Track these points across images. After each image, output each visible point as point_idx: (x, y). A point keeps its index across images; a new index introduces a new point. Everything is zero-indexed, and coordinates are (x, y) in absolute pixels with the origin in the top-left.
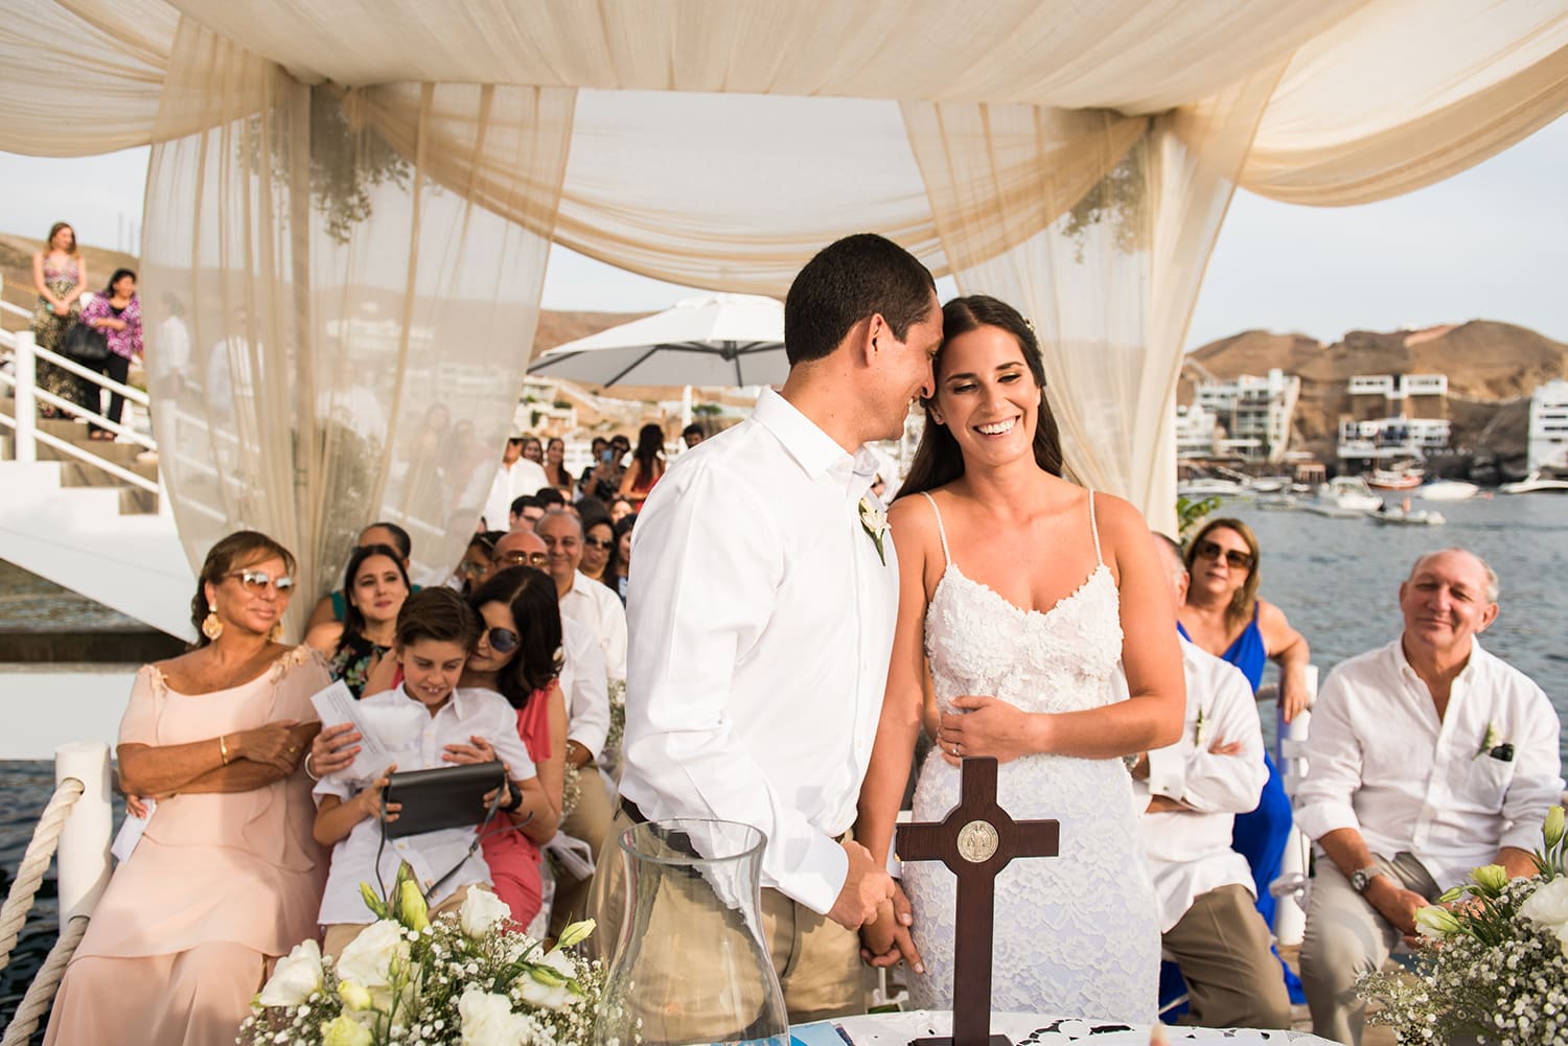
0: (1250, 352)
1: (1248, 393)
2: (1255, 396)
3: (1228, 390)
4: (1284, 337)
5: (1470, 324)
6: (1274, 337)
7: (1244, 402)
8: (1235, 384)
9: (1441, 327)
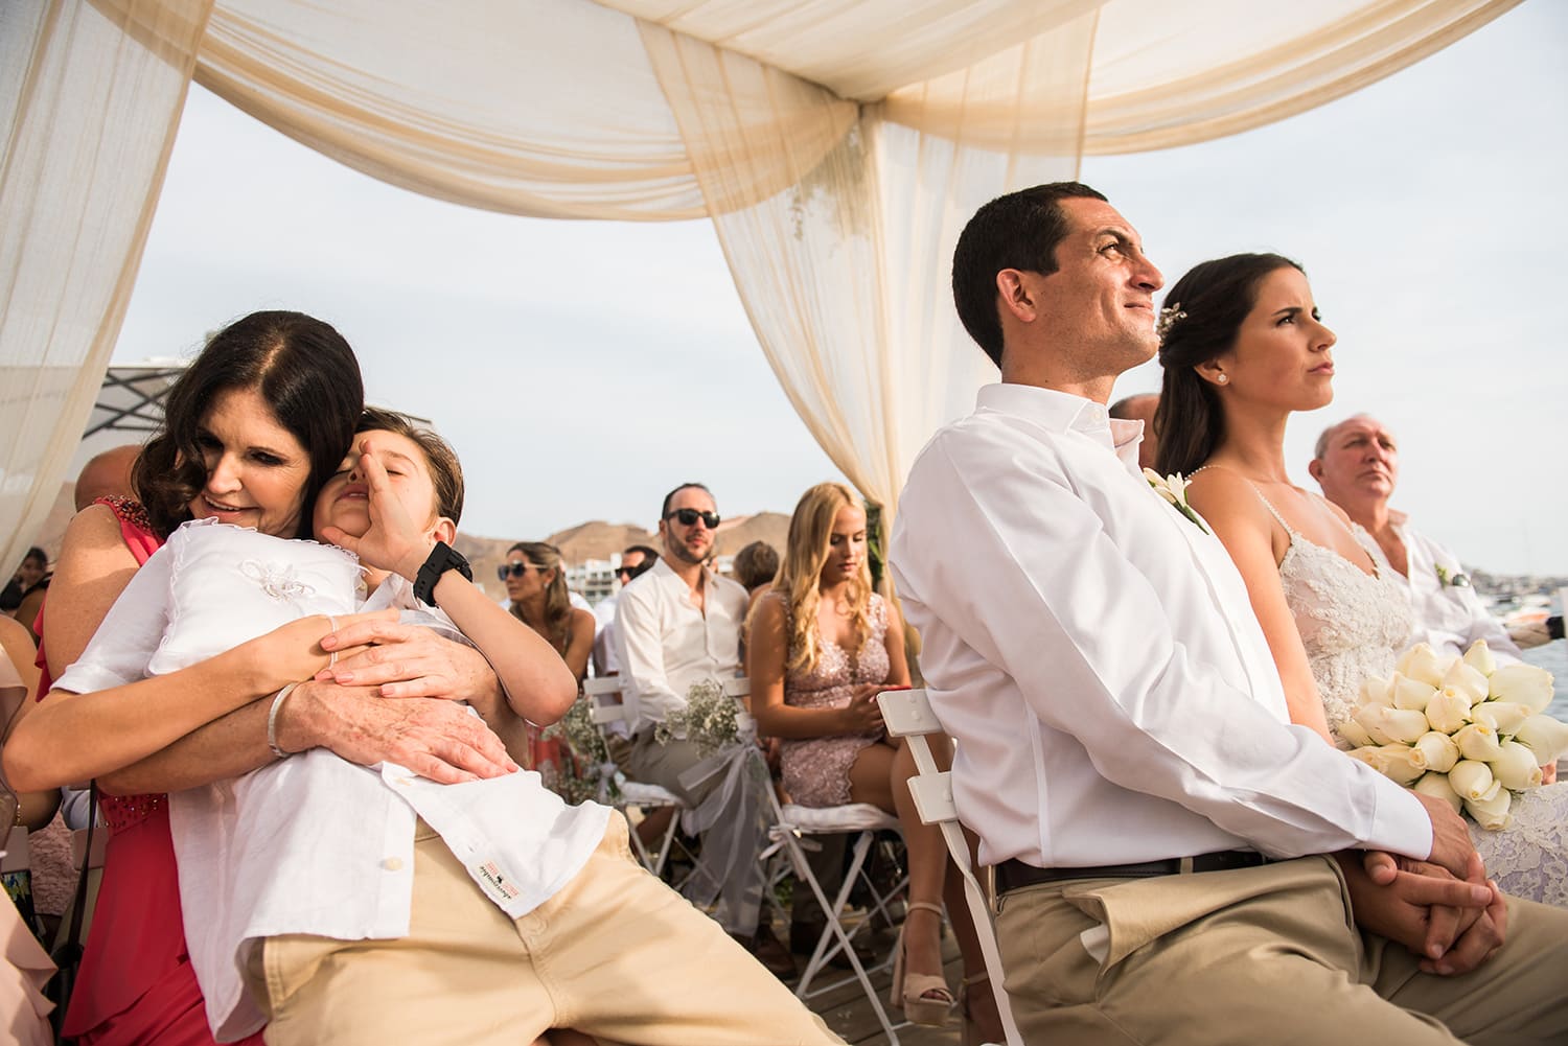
0: (592, 540)
1: (595, 575)
2: (600, 577)
3: (580, 572)
4: (618, 527)
5: (760, 515)
6: (612, 527)
7: (593, 583)
8: (583, 567)
9: (739, 518)
